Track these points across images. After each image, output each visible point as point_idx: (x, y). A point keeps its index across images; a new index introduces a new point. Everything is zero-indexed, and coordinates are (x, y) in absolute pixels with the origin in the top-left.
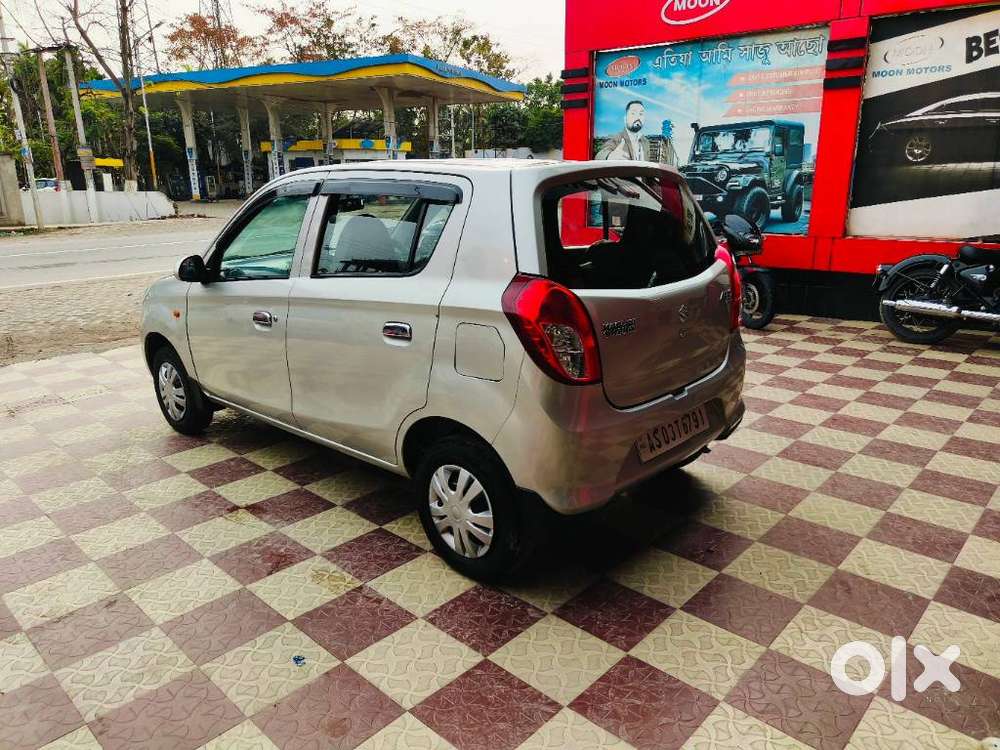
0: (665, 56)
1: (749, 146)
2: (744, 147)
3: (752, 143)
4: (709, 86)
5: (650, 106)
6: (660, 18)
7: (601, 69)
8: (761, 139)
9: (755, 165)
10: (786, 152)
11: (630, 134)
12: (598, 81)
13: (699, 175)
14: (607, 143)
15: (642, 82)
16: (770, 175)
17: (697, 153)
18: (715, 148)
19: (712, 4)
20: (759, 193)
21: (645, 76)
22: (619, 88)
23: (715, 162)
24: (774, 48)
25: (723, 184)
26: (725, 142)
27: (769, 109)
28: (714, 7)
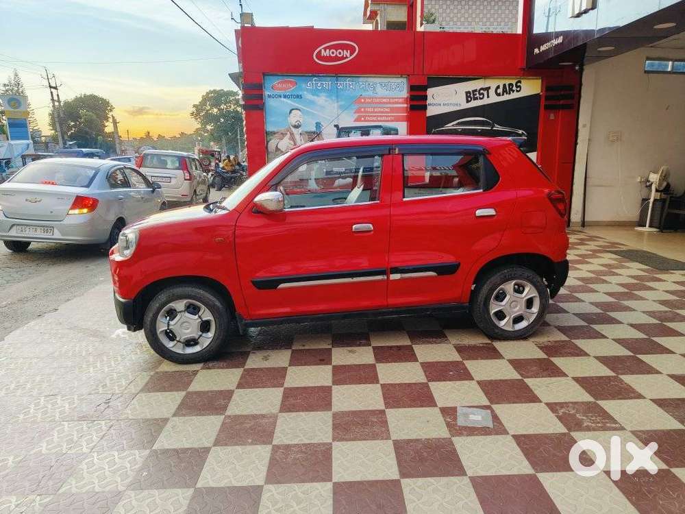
0: (314, 82)
4: (343, 103)
5: (308, 113)
6: (313, 59)
11: (293, 129)
12: (266, 93)
14: (276, 135)
15: (299, 97)
19: (345, 56)
21: (301, 93)
22: (283, 99)
24: (378, 85)
27: (379, 119)
28: (347, 57)
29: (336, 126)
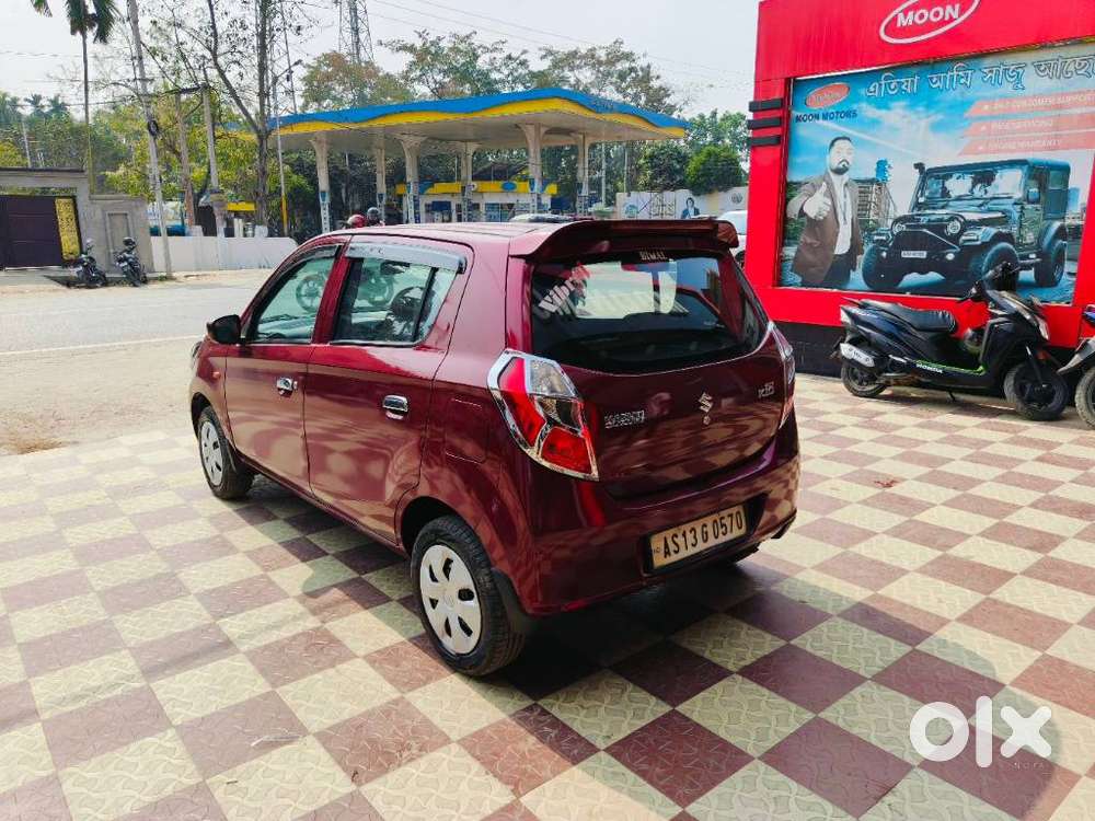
0: (883, 82)
1: (992, 191)
2: (986, 192)
3: (997, 187)
4: (940, 117)
5: (861, 144)
6: (879, 38)
7: (799, 99)
8: (1010, 184)
9: (1000, 215)
10: (1043, 198)
11: (832, 175)
12: (795, 113)
13: (923, 226)
14: (805, 187)
15: (851, 114)
16: (1021, 227)
17: (921, 200)
18: (945, 193)
19: (947, 18)
20: (1003, 249)
21: (855, 107)
22: (821, 121)
23: (944, 211)
24: (1031, 70)
25: (955, 238)
26: (958, 186)
27: (1022, 145)
28: (951, 20)
29: (919, 166)
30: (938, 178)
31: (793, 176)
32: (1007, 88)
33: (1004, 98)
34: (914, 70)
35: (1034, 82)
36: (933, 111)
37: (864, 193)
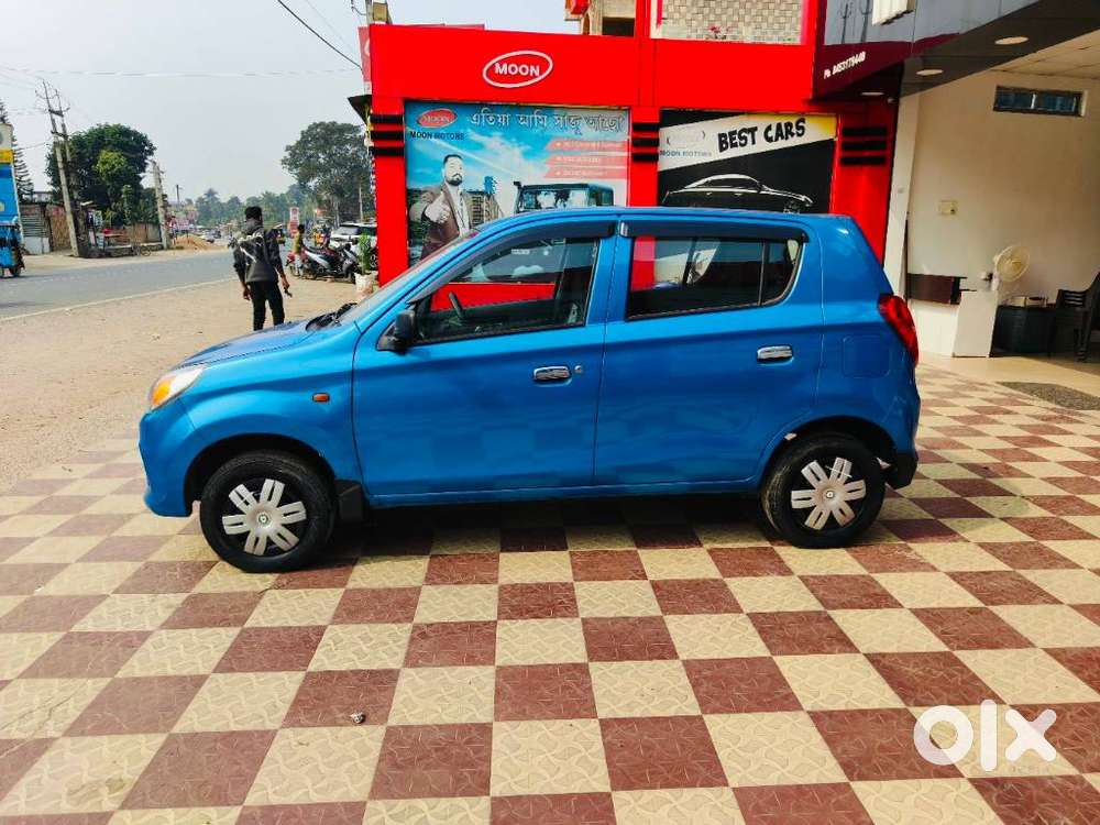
0: (483, 114)
1: (568, 206)
2: (565, 206)
3: (571, 203)
7: (412, 117)
8: (579, 200)
11: (449, 187)
12: (408, 130)
14: (424, 195)
15: (459, 136)
17: (521, 208)
18: (538, 205)
19: (531, 74)
21: (462, 131)
22: (433, 139)
24: (583, 122)
27: (584, 174)
28: (534, 76)
29: (517, 184)
30: (531, 193)
31: (412, 185)
32: (571, 133)
33: (570, 139)
34: (506, 109)
35: (588, 132)
36: (522, 143)
37: (477, 203)
